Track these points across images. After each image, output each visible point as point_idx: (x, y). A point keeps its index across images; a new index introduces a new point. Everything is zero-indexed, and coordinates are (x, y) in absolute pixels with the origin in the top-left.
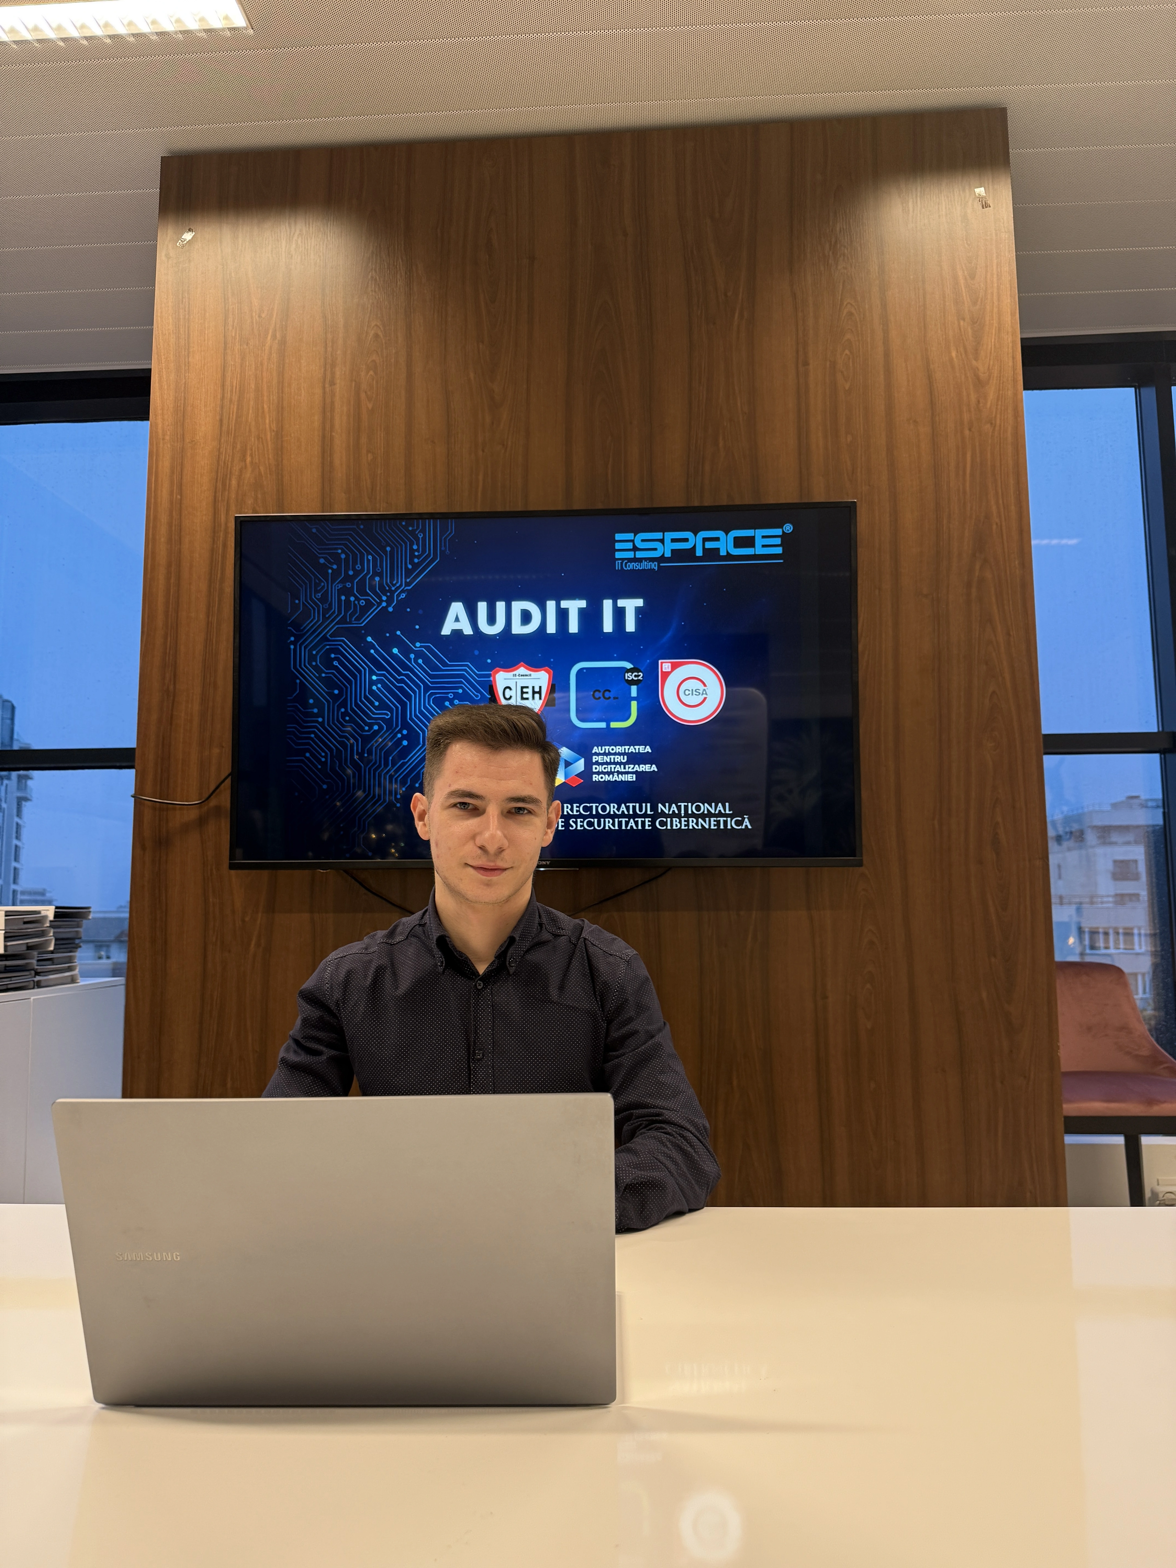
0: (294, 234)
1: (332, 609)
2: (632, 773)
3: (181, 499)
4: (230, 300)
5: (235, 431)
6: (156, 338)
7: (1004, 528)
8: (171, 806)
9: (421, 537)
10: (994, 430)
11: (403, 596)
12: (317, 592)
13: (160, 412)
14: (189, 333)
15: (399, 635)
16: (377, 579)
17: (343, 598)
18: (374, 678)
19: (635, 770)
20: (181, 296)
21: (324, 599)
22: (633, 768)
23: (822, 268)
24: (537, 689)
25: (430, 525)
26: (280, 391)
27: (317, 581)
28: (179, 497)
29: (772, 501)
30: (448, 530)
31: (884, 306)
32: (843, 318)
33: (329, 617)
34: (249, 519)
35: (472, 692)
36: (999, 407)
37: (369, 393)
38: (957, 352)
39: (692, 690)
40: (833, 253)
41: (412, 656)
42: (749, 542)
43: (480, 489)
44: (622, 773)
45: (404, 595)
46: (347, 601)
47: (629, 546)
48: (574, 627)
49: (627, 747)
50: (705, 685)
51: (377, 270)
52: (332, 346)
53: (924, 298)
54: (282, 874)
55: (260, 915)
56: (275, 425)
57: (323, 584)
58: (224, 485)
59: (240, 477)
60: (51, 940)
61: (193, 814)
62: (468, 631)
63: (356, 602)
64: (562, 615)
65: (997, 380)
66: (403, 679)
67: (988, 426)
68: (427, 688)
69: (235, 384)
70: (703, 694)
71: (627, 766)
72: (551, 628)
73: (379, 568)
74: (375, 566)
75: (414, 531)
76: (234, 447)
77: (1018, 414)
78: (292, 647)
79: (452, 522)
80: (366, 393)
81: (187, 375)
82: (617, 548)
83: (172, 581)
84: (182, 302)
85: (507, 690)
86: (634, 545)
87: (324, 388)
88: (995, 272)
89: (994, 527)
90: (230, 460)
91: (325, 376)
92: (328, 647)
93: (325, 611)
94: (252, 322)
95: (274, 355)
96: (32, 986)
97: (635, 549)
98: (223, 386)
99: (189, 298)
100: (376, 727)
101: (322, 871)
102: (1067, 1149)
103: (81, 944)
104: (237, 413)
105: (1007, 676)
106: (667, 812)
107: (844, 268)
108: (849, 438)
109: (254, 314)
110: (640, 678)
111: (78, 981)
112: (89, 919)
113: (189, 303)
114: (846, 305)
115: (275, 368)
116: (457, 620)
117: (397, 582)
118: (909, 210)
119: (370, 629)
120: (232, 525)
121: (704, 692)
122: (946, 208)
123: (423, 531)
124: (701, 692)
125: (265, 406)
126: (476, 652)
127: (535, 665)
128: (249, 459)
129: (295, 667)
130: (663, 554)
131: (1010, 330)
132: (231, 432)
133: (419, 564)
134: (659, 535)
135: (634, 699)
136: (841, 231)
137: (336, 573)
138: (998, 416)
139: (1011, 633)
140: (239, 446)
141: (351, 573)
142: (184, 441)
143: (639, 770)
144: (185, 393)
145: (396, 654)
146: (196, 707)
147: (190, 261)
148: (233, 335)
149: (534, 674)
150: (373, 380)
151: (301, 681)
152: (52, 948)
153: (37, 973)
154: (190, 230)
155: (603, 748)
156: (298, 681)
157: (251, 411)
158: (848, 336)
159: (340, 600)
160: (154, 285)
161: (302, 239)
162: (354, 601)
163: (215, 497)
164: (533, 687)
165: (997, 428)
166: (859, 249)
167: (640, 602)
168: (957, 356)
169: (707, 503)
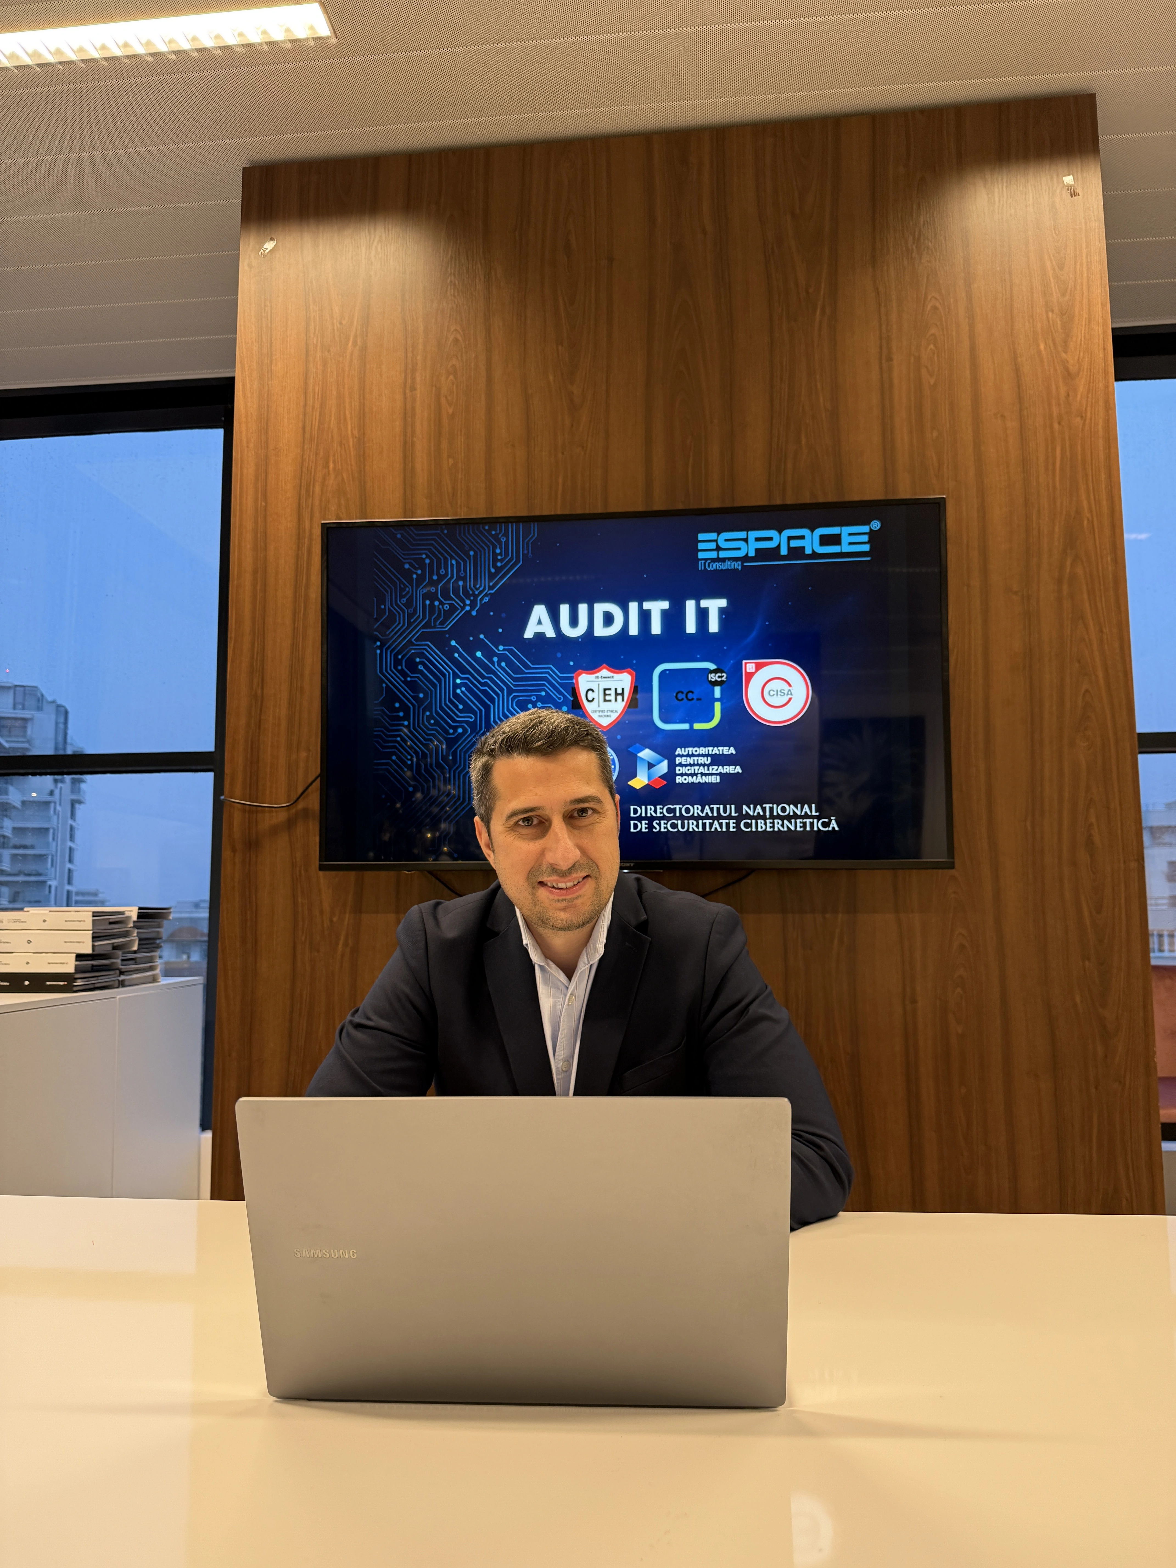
0: (374, 241)
1: (416, 614)
2: (716, 774)
3: (266, 506)
4: (311, 307)
5: (318, 438)
6: (239, 348)
7: (1095, 523)
8: (260, 808)
9: (503, 541)
10: (1084, 424)
11: (486, 599)
12: (402, 597)
13: (244, 420)
14: (271, 340)
15: (483, 639)
16: (461, 583)
17: (428, 602)
18: (458, 681)
19: (718, 772)
20: (263, 304)
21: (409, 604)
22: (717, 770)
23: (906, 262)
24: (619, 691)
25: (512, 528)
26: (362, 397)
27: (402, 586)
28: (263, 504)
29: (856, 498)
30: (531, 533)
31: (970, 298)
32: (927, 312)
33: (415, 621)
34: (335, 525)
35: (554, 695)
36: (1090, 399)
37: (449, 398)
38: (1046, 344)
39: (777, 691)
40: (916, 247)
41: (495, 659)
42: (835, 540)
43: (560, 491)
44: (706, 775)
45: (488, 599)
46: (432, 605)
47: (713, 545)
48: (656, 628)
49: (710, 749)
50: (790, 685)
51: (456, 275)
52: (412, 352)
53: (1011, 290)
54: (369, 875)
55: (347, 915)
56: (357, 431)
57: (407, 589)
58: (308, 491)
59: (323, 484)
60: (135, 940)
61: (282, 816)
62: (550, 633)
63: (441, 607)
64: (645, 617)
65: (1087, 372)
66: (486, 682)
67: (1079, 419)
68: (510, 691)
69: (317, 391)
70: (788, 694)
71: (711, 768)
72: (634, 630)
73: (462, 572)
74: (458, 571)
75: (497, 535)
76: (317, 454)
77: (1109, 406)
78: (378, 651)
79: (534, 527)
80: (446, 397)
81: (270, 383)
82: (700, 548)
83: (258, 587)
84: (265, 309)
85: (590, 692)
86: (717, 545)
87: (405, 393)
88: (1084, 261)
89: (1086, 522)
90: (313, 467)
91: (406, 382)
92: (413, 651)
93: (410, 616)
94: (333, 329)
95: (355, 361)
96: (117, 985)
97: (718, 549)
98: (306, 393)
99: (271, 307)
100: (460, 730)
101: (407, 872)
102: (1163, 1154)
103: (162, 944)
104: (320, 420)
105: (1101, 674)
106: (751, 813)
107: (928, 261)
108: (935, 434)
109: (335, 321)
110: (724, 679)
111: (160, 980)
112: (170, 920)
113: (271, 312)
114: (931, 299)
115: (356, 374)
116: (540, 622)
117: (481, 586)
118: (994, 201)
119: (454, 633)
120: (317, 532)
121: (789, 693)
122: (1033, 198)
123: (506, 535)
124: (786, 693)
125: (347, 413)
126: (559, 655)
127: (617, 667)
128: (331, 466)
129: (381, 672)
130: (747, 554)
131: (1101, 320)
132: (314, 439)
133: (502, 568)
134: (742, 534)
135: (718, 700)
136: (924, 223)
137: (421, 579)
138: (1089, 408)
139: (1104, 630)
140: (321, 453)
141: (435, 577)
142: (267, 448)
143: (723, 772)
144: (268, 401)
145: (480, 658)
146: (284, 712)
147: (271, 270)
148: (315, 342)
149: (617, 676)
150: (453, 384)
151: (387, 685)
152: (135, 948)
153: (122, 973)
154: (271, 239)
155: (687, 749)
156: (384, 685)
157: (333, 418)
158: (933, 330)
159: (424, 605)
160: (237, 294)
161: (381, 245)
162: (438, 606)
163: (299, 504)
164: (616, 689)
165: (1088, 421)
166: (944, 242)
167: (723, 603)
168: (1045, 348)
169: (789, 501)
